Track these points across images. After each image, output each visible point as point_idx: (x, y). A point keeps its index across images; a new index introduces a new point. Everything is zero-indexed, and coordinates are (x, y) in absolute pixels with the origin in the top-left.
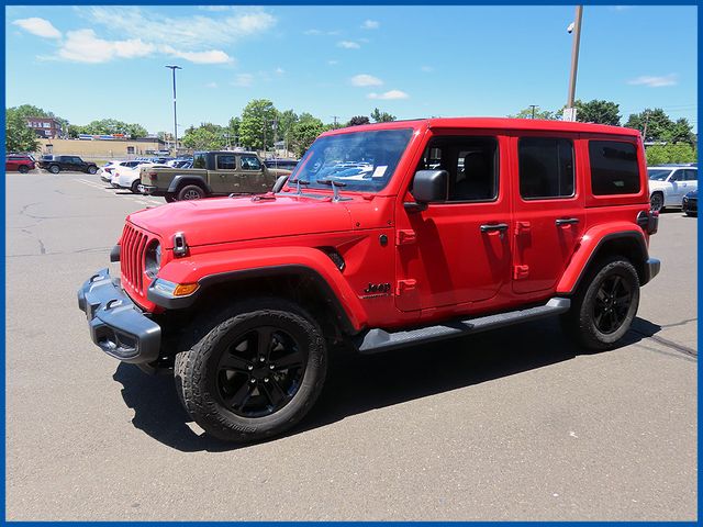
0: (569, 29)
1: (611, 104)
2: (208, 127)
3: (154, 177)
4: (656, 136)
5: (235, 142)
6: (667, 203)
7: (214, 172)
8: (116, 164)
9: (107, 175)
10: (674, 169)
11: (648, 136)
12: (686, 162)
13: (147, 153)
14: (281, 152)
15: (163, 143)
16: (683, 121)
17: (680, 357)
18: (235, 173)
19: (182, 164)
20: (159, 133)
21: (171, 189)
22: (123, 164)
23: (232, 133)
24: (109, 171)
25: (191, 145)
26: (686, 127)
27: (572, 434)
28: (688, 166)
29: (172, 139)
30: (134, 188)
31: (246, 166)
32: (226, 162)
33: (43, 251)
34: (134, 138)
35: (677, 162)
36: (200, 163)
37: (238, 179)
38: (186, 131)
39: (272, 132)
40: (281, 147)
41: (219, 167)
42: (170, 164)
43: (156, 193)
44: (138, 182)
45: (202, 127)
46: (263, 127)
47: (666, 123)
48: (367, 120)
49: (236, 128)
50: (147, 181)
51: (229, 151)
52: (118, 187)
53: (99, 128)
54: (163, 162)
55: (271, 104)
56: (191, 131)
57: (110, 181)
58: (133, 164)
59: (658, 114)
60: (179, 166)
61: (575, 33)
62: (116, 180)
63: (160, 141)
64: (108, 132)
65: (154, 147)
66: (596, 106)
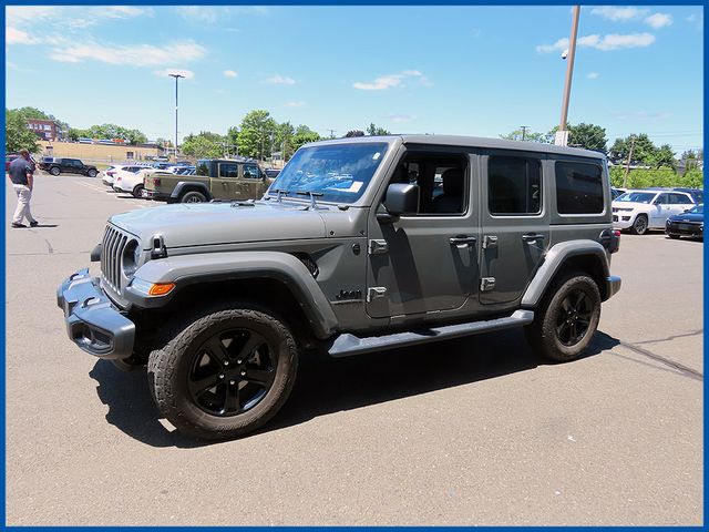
0: (564, 55)
1: (598, 128)
2: (206, 136)
3: (158, 182)
4: (640, 160)
5: (233, 151)
6: (651, 225)
7: (216, 180)
8: (118, 168)
9: (109, 179)
10: (659, 193)
11: (633, 160)
12: (669, 186)
13: (146, 158)
14: (278, 162)
15: (162, 149)
16: (667, 147)
17: (667, 370)
18: (237, 181)
19: (182, 170)
20: (159, 140)
21: (174, 195)
22: (125, 169)
23: (230, 141)
24: (111, 175)
25: (189, 152)
26: (669, 152)
27: (570, 438)
28: (670, 191)
29: (171, 146)
30: (137, 192)
31: (247, 175)
32: (228, 170)
33: (51, 250)
34: (133, 144)
35: (660, 186)
36: (203, 170)
37: (240, 187)
38: (185, 138)
39: (268, 143)
40: (278, 158)
41: (222, 175)
42: (171, 170)
43: (159, 197)
44: (140, 187)
45: (201, 135)
46: (262, 138)
47: (650, 148)
48: (362, 134)
49: (235, 137)
50: (151, 186)
51: (227, 159)
52: (120, 191)
53: (99, 132)
54: (163, 168)
55: (267, 114)
56: (190, 138)
57: (112, 185)
58: (135, 170)
59: (643, 140)
60: (179, 173)
61: (569, 60)
62: (117, 184)
63: (159, 147)
64: (108, 137)
65: (153, 152)
66: (584, 130)
